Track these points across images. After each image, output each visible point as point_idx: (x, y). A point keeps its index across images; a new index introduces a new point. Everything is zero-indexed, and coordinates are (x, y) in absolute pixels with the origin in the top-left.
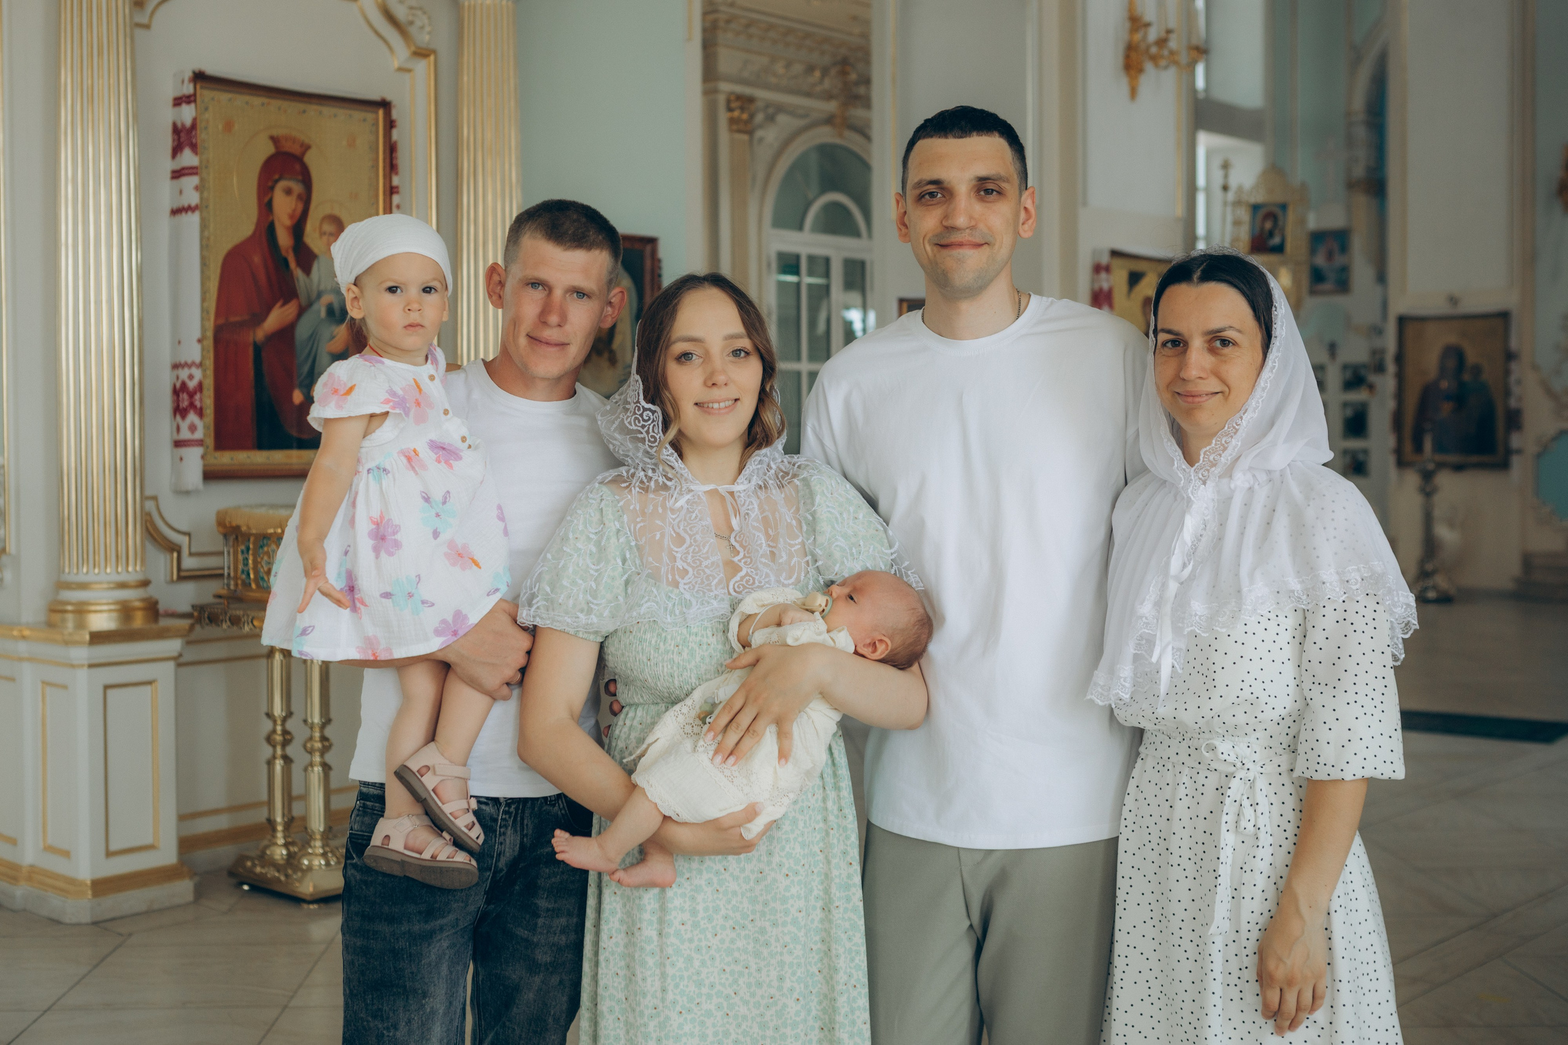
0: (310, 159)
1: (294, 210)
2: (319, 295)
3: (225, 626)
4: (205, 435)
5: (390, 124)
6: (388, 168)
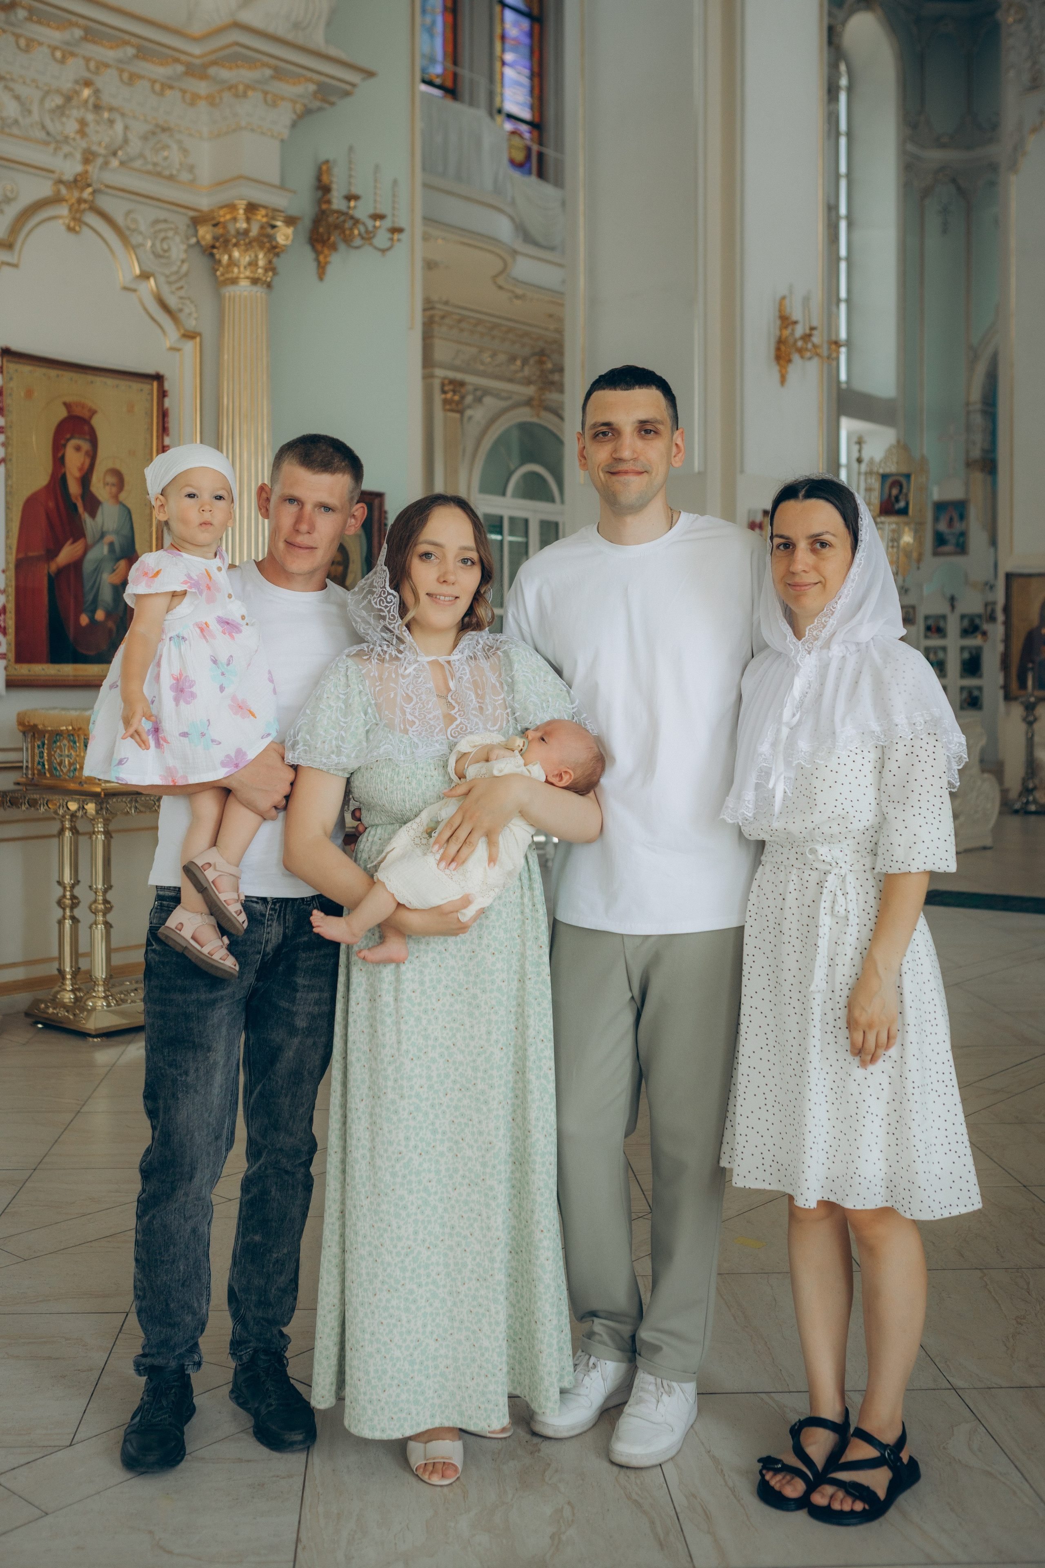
0: (96, 422)
1: (83, 464)
2: (103, 535)
3: (24, 808)
4: (8, 650)
5: (163, 394)
6: (161, 431)
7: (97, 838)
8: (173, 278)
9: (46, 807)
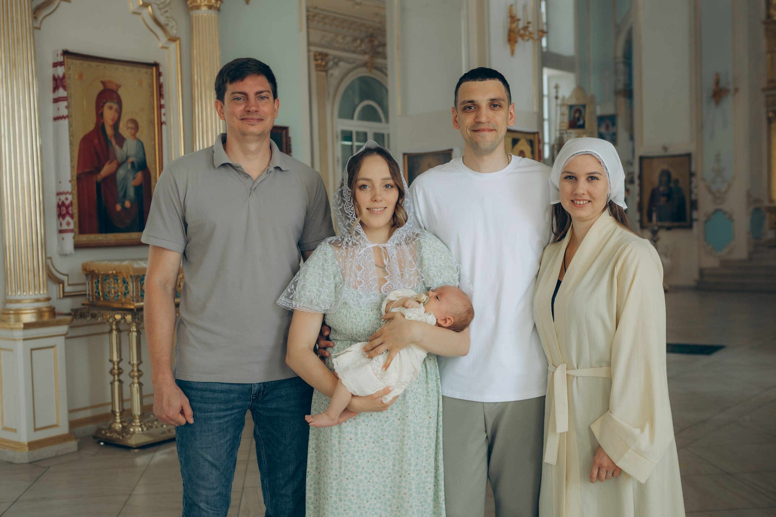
0: (121, 92)
1: (114, 117)
2: (127, 158)
3: (88, 319)
5: (159, 74)
6: (159, 95)
7: (132, 334)
8: (161, 6)
9: (102, 318)
